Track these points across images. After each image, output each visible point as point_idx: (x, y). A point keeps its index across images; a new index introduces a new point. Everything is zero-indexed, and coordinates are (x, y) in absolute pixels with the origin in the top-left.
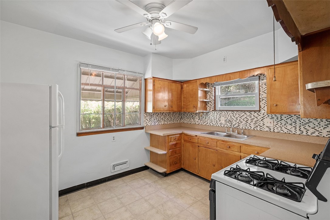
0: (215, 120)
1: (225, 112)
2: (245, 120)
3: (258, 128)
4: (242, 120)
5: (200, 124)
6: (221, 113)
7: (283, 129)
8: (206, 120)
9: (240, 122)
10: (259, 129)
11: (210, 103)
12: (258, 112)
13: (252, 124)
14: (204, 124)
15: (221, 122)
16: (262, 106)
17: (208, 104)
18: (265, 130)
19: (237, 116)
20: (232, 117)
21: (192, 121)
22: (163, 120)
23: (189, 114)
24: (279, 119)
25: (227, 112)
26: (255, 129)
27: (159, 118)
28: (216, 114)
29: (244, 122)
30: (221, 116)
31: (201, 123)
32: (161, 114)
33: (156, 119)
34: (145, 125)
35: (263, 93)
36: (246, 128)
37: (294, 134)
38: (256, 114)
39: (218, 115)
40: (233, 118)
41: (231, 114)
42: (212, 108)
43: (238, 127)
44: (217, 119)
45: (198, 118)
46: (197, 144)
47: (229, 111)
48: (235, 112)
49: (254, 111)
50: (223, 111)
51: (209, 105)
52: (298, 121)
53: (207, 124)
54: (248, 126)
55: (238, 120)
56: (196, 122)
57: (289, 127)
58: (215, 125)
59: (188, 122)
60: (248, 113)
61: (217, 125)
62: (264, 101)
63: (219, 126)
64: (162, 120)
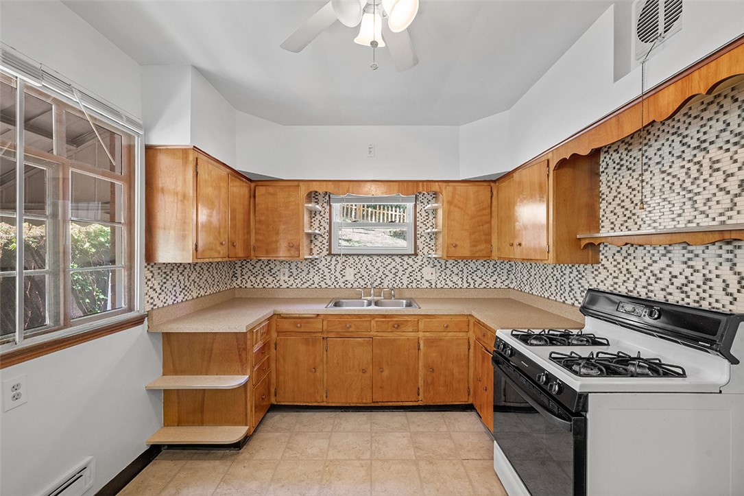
0: (333, 276)
1: (355, 257)
2: (394, 271)
3: (414, 285)
4: (387, 272)
5: (294, 286)
6: (346, 261)
7: (448, 282)
8: (311, 276)
9: (384, 276)
10: (414, 287)
11: (320, 239)
12: (413, 257)
13: (404, 278)
14: (303, 286)
15: (345, 278)
16: (420, 246)
17: (314, 241)
18: (423, 287)
19: (379, 264)
20: (369, 267)
21: (269, 281)
22: (196, 284)
23: (258, 265)
24: (444, 267)
25: (360, 257)
26: (409, 286)
27: (186, 280)
28: (334, 262)
29: (391, 276)
30: (347, 266)
31: (295, 284)
32: (192, 268)
33: (178, 285)
34: (149, 307)
35: (421, 225)
36: (395, 286)
37: (461, 288)
38: (410, 261)
39: (340, 264)
40: (371, 268)
41: (367, 262)
42: (324, 250)
43: (381, 286)
44: (337, 272)
45: (287, 274)
46: (320, 335)
47: (363, 255)
48: (375, 258)
49: (408, 255)
50: (350, 255)
51: (317, 243)
52: (465, 268)
53: (313, 286)
54: (398, 282)
55: (381, 272)
56: (282, 282)
57: (455, 278)
58: (333, 286)
59: (256, 285)
60: (398, 260)
61: (337, 286)
62: (423, 238)
63: (342, 286)
64: (192, 285)
